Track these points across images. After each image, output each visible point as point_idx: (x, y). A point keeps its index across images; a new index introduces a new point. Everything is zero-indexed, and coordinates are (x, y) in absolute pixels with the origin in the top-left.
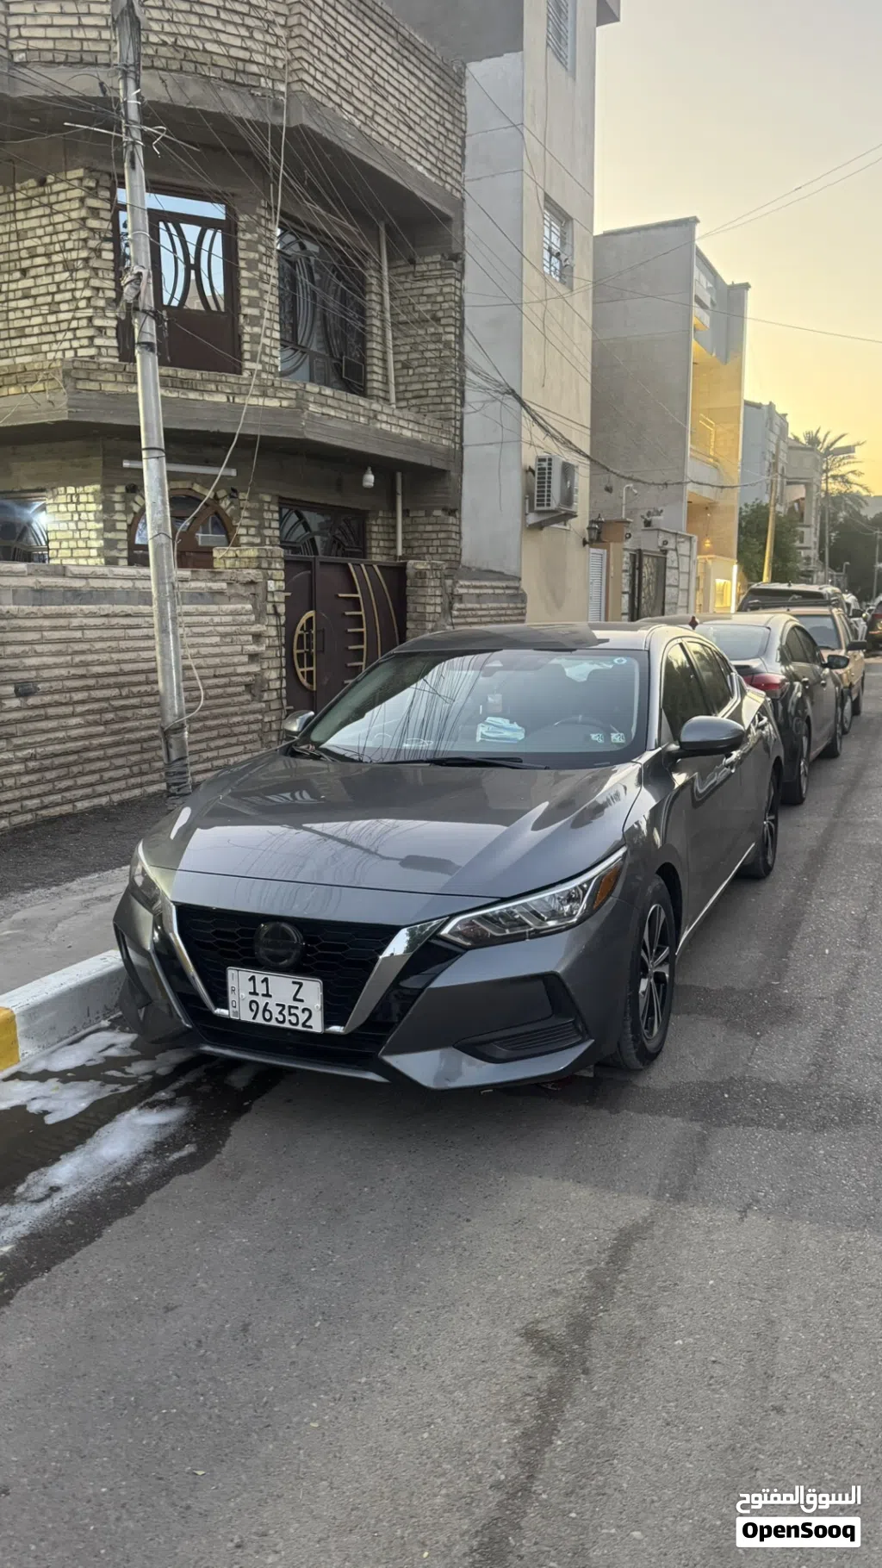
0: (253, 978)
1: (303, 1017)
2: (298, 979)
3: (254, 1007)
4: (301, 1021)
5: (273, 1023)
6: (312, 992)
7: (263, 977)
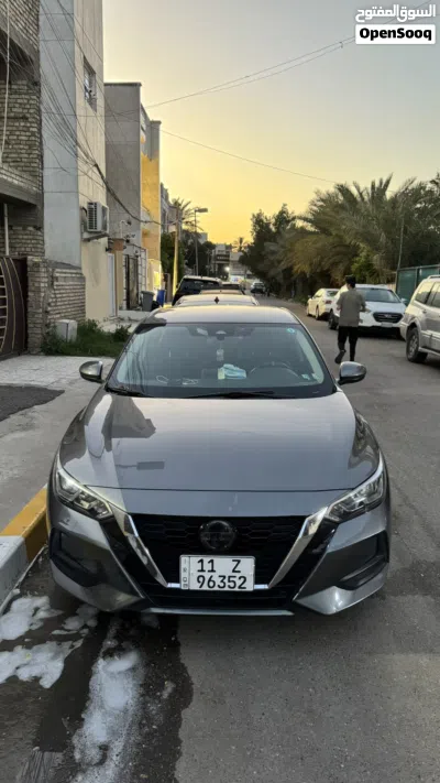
0: (201, 561)
1: (239, 582)
2: (238, 558)
3: (201, 579)
4: (238, 585)
5: (216, 588)
6: (248, 565)
7: (209, 559)
